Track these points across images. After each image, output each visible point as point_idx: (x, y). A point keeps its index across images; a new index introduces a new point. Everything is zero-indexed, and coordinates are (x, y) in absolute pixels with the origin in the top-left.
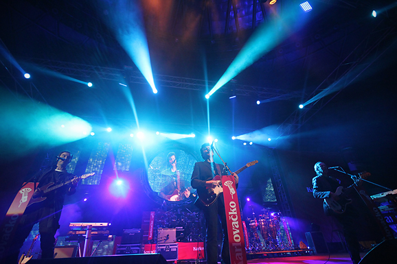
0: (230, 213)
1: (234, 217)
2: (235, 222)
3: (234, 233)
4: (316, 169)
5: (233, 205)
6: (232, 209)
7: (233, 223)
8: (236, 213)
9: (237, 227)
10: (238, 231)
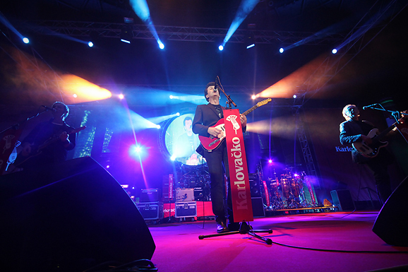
0: (232, 150)
1: (238, 153)
2: (239, 160)
3: (237, 171)
4: (344, 115)
5: (235, 141)
6: (235, 145)
7: (236, 160)
8: (240, 149)
9: (241, 164)
10: (242, 169)
